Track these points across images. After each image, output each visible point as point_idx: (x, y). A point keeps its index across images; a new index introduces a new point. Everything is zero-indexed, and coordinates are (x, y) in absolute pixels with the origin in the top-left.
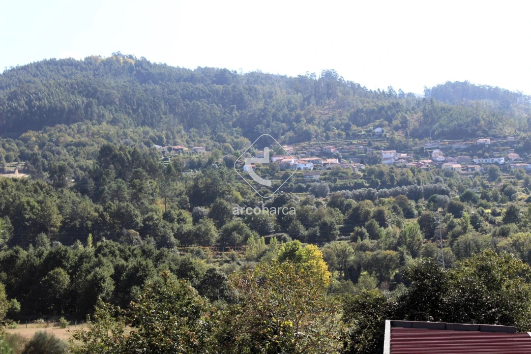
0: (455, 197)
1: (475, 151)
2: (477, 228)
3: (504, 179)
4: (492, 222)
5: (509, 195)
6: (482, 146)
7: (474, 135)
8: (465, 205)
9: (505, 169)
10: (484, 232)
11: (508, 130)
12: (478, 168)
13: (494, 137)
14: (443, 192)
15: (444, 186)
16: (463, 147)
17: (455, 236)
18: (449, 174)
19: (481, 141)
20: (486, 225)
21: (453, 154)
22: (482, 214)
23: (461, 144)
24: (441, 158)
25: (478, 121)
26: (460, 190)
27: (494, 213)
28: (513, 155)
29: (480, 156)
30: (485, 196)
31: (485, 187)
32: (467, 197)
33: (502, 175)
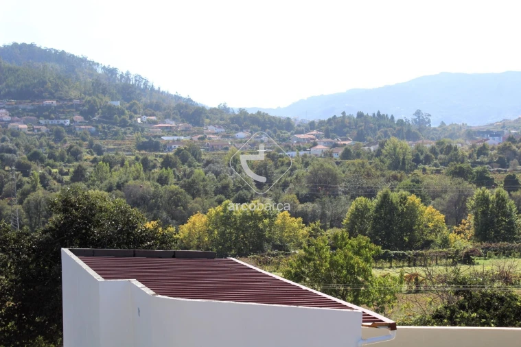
0: (22, 156)
1: (41, 112)
2: (45, 186)
3: (70, 141)
4: (60, 181)
5: (76, 155)
6: (49, 107)
7: (40, 97)
8: (33, 164)
9: (70, 130)
10: (52, 190)
11: (73, 94)
12: (44, 129)
13: (60, 99)
14: (10, 151)
15: (11, 145)
16: (29, 107)
17: (25, 194)
18: (15, 134)
19: (48, 102)
20: (54, 184)
21: (19, 115)
22: (50, 173)
23: (27, 105)
24: (7, 118)
25: (45, 83)
26: (27, 149)
27: (61, 173)
28: (78, 118)
29: (46, 117)
30: (51, 156)
31: (51, 147)
32: (35, 157)
33: (67, 137)
